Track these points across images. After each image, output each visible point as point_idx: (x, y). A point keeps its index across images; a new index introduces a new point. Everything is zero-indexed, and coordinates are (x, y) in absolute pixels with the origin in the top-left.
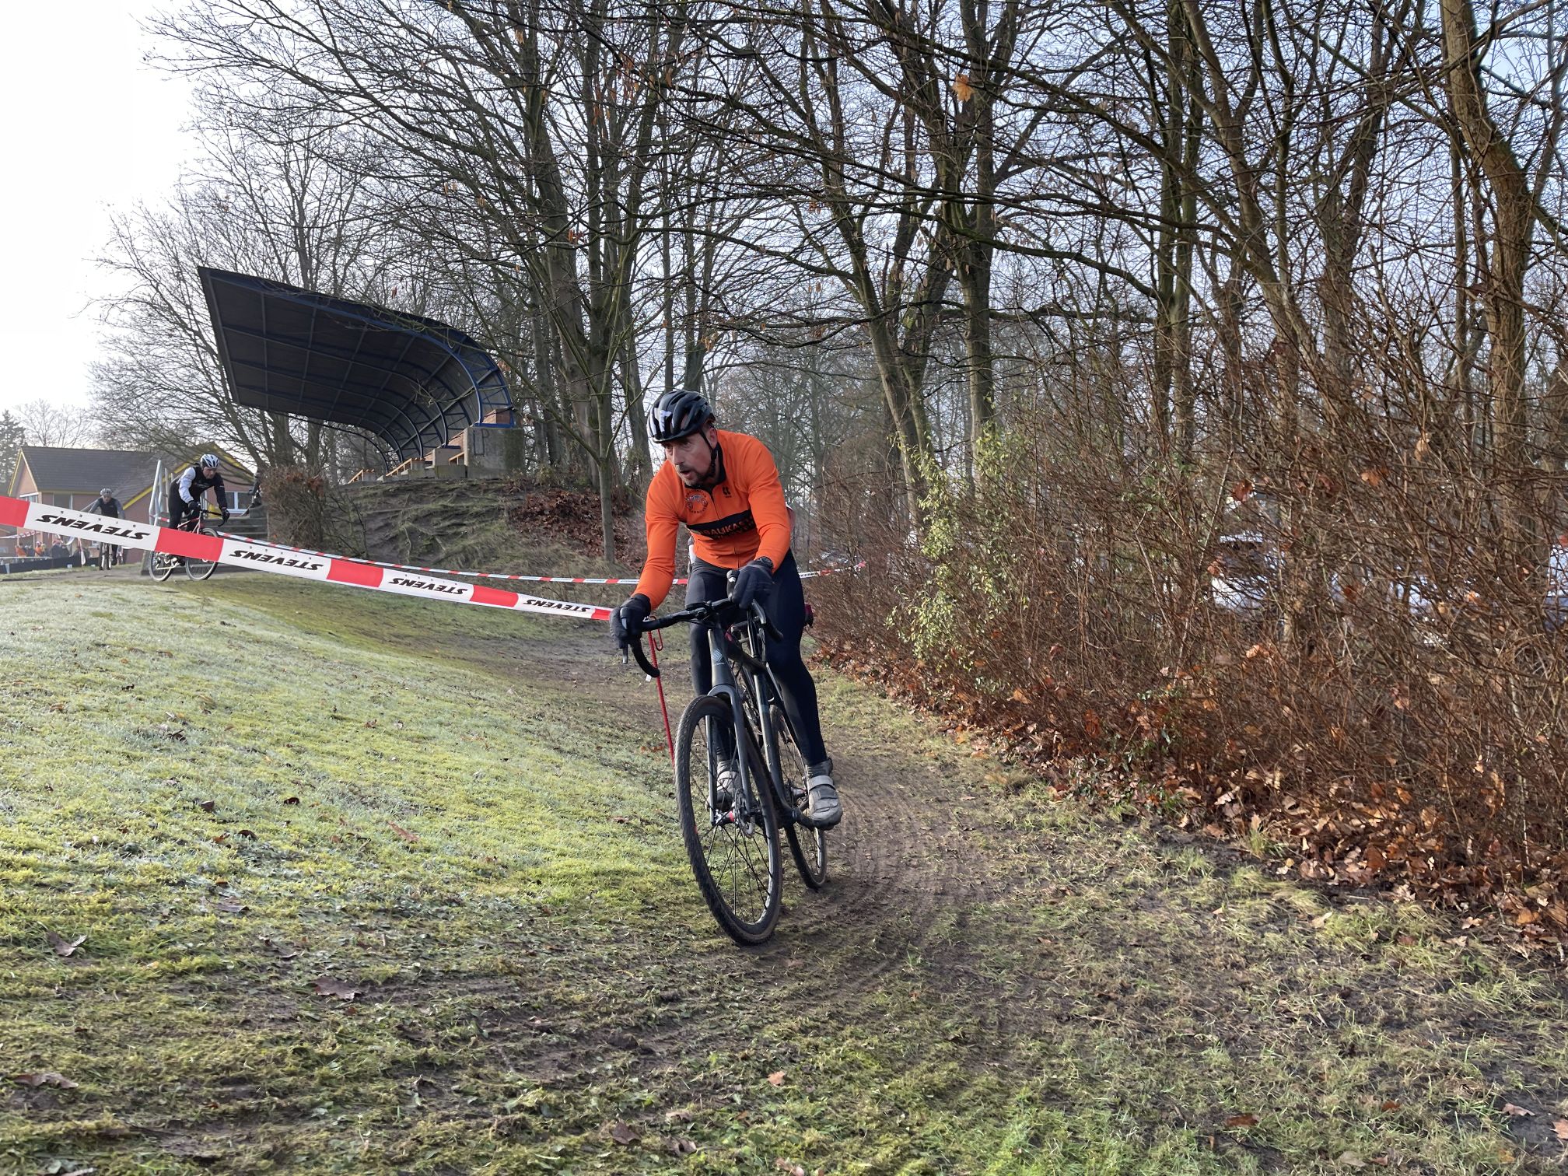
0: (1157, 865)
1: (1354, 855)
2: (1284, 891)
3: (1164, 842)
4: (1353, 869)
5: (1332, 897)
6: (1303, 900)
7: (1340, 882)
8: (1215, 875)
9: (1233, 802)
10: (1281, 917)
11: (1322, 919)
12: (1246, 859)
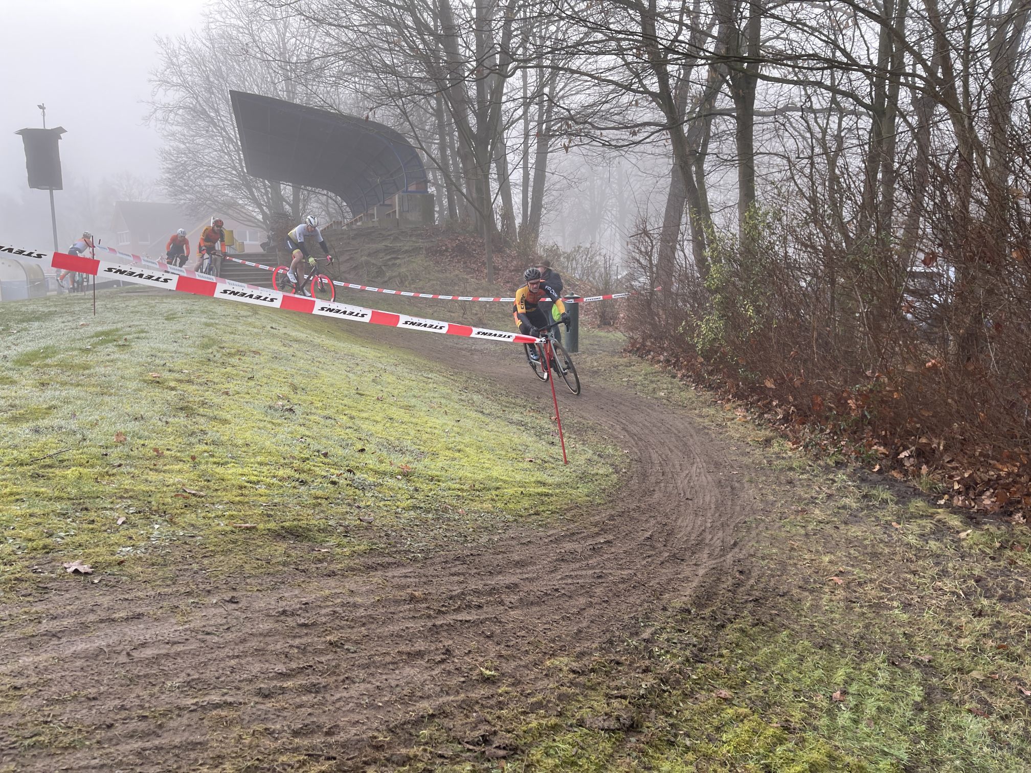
0: (859, 495)
1: (988, 493)
2: (942, 514)
3: (863, 480)
4: (987, 502)
5: (972, 519)
6: (955, 521)
7: (978, 510)
8: (896, 504)
9: (910, 457)
10: (939, 531)
11: (965, 534)
12: (917, 493)
